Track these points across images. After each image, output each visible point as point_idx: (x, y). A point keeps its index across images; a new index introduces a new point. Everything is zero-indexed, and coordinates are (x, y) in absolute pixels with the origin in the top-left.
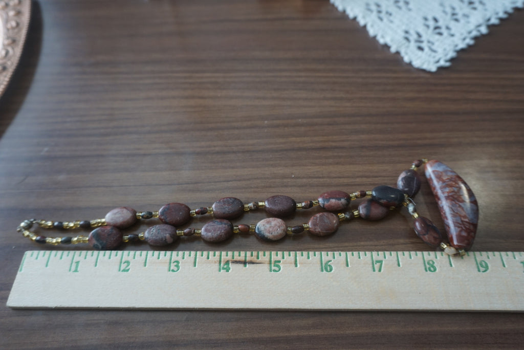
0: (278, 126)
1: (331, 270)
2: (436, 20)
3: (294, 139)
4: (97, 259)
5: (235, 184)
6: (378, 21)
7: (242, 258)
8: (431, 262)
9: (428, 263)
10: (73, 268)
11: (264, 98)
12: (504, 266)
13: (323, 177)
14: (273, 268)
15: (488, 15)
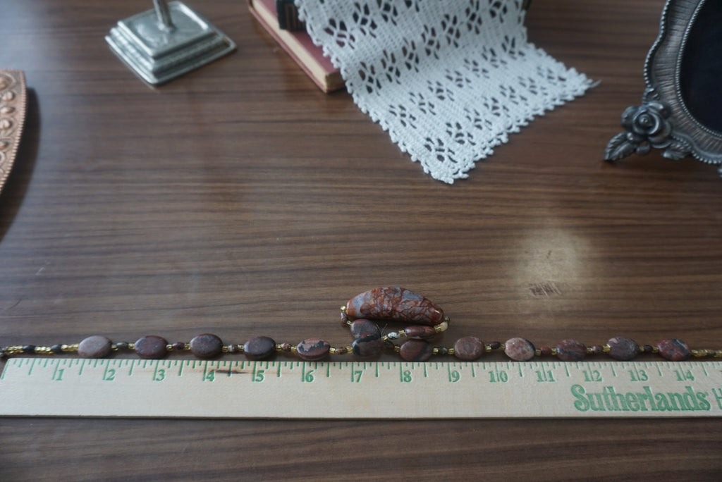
0: (289, 244)
1: (312, 380)
2: (459, 126)
3: (305, 258)
4: (82, 367)
5: (242, 307)
6: (401, 125)
7: (227, 368)
8: (407, 373)
9: (405, 374)
10: (57, 376)
11: (277, 212)
12: (474, 376)
13: (332, 300)
14: (256, 378)
15: (510, 121)
